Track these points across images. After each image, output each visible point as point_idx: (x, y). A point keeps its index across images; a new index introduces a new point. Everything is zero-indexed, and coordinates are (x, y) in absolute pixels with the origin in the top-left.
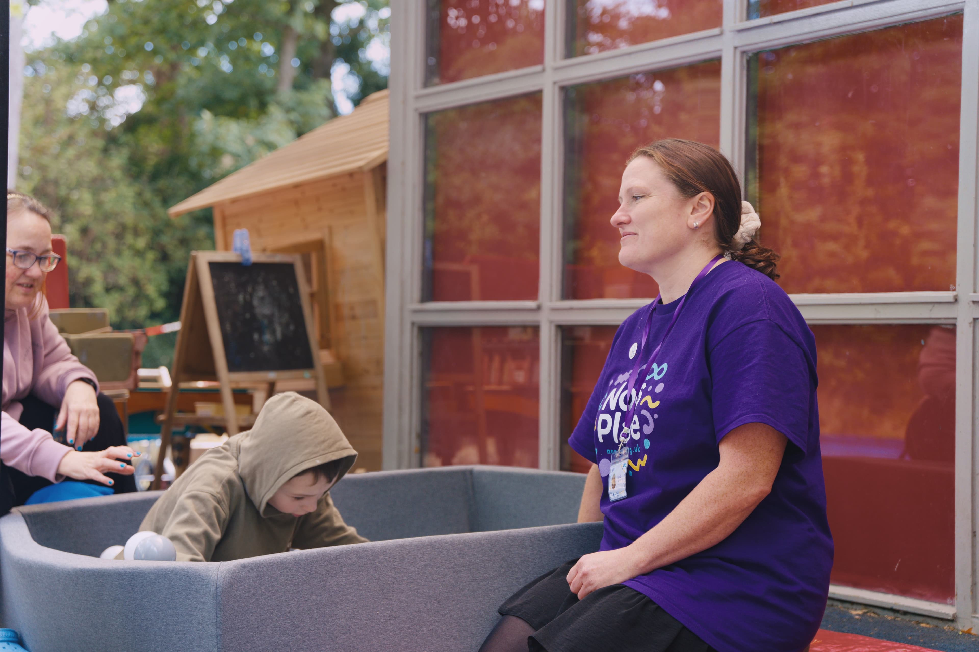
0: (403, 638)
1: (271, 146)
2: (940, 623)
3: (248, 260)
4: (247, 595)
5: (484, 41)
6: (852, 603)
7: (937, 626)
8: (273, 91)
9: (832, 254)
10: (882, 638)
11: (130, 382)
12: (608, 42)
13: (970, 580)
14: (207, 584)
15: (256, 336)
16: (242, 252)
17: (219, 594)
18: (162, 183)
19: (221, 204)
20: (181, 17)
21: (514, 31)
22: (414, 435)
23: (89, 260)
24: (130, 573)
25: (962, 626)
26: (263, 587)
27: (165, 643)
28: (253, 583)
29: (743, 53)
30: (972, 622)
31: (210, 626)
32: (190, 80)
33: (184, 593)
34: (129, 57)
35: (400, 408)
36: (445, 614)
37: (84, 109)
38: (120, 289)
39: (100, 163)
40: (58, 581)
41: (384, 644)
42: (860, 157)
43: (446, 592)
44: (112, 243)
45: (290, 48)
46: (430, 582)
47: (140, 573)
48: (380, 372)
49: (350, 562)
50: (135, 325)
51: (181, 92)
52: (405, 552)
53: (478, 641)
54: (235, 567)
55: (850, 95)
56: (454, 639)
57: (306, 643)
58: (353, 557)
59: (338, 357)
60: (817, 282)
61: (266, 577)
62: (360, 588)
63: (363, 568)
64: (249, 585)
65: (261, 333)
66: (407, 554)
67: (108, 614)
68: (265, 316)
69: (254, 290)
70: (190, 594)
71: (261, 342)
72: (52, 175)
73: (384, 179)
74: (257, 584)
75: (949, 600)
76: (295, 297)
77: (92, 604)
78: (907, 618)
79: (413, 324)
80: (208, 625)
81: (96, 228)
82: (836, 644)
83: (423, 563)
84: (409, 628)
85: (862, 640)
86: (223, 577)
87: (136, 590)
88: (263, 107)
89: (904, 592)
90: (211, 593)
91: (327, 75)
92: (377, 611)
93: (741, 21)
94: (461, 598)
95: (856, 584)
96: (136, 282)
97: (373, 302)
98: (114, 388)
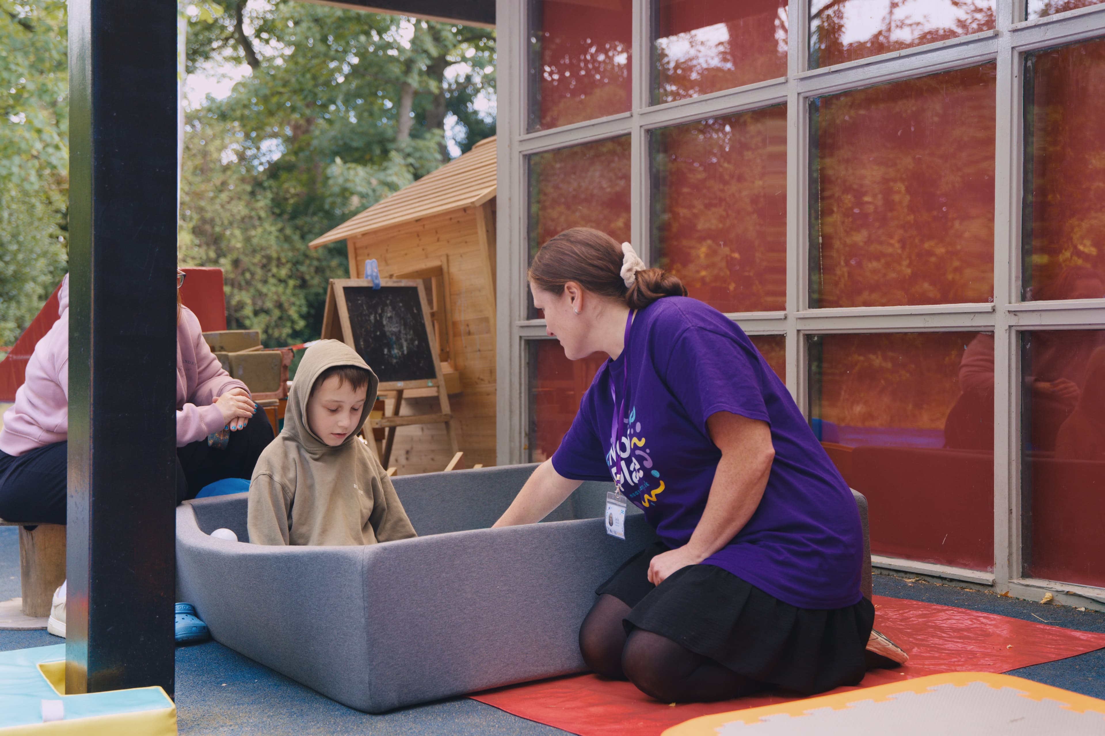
0: (521, 609)
1: (392, 187)
2: (981, 588)
3: (377, 285)
4: (388, 573)
5: (574, 93)
6: (906, 572)
7: (979, 591)
8: (394, 140)
9: (874, 272)
10: (932, 602)
11: (280, 392)
12: (681, 92)
13: (1007, 550)
14: (355, 564)
15: (386, 351)
16: (374, 278)
17: (365, 572)
18: (299, 222)
19: (354, 237)
20: (314, 78)
21: (601, 84)
22: (523, 435)
23: (240, 288)
24: (286, 557)
25: (1000, 590)
26: (402, 566)
27: (319, 615)
28: (393, 563)
29: (806, 98)
30: (1008, 587)
31: (358, 600)
32: (323, 132)
33: (334, 573)
34: (271, 113)
35: (511, 411)
36: (555, 589)
37: (235, 159)
38: (267, 312)
39: (248, 205)
40: (225, 564)
41: (505, 614)
42: (900, 187)
43: (554, 570)
44: (259, 272)
45: (408, 102)
46: (541, 561)
47: (295, 556)
48: (493, 381)
49: (472, 545)
50: (281, 344)
51: (315, 143)
52: (518, 536)
53: (584, 612)
54: (378, 549)
55: (899, 134)
56: (563, 609)
57: (439, 614)
58: (475, 540)
59: (456, 368)
60: (866, 295)
61: (404, 558)
62: (482, 566)
63: (484, 550)
64: (390, 565)
65: (390, 350)
66: (520, 538)
67: (268, 592)
68: (393, 333)
69: (383, 310)
70: (339, 573)
71: (390, 356)
72: (208, 215)
73: (494, 213)
74: (396, 564)
75: (989, 569)
76: (418, 316)
77: (255, 584)
78: (953, 584)
79: (521, 337)
80: (356, 599)
81: (245, 260)
82: (893, 608)
83: (534, 546)
84: (525, 600)
85: (916, 604)
86: (368, 557)
87: (292, 571)
88: (385, 153)
89: (950, 562)
90: (358, 572)
91: (440, 125)
92: (497, 586)
93: (804, 71)
94: (567, 575)
95: (908, 557)
96: (280, 306)
97: (486, 320)
98: (267, 397)
